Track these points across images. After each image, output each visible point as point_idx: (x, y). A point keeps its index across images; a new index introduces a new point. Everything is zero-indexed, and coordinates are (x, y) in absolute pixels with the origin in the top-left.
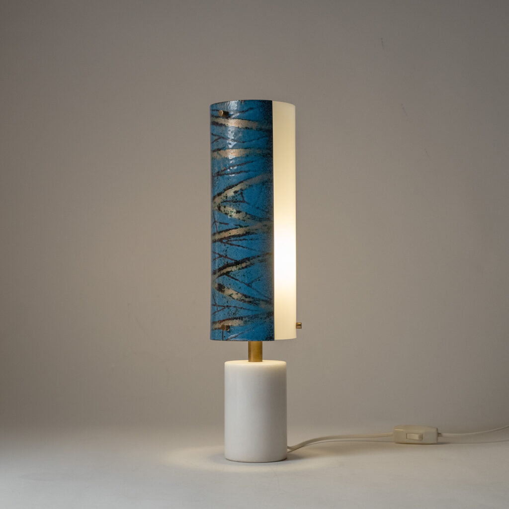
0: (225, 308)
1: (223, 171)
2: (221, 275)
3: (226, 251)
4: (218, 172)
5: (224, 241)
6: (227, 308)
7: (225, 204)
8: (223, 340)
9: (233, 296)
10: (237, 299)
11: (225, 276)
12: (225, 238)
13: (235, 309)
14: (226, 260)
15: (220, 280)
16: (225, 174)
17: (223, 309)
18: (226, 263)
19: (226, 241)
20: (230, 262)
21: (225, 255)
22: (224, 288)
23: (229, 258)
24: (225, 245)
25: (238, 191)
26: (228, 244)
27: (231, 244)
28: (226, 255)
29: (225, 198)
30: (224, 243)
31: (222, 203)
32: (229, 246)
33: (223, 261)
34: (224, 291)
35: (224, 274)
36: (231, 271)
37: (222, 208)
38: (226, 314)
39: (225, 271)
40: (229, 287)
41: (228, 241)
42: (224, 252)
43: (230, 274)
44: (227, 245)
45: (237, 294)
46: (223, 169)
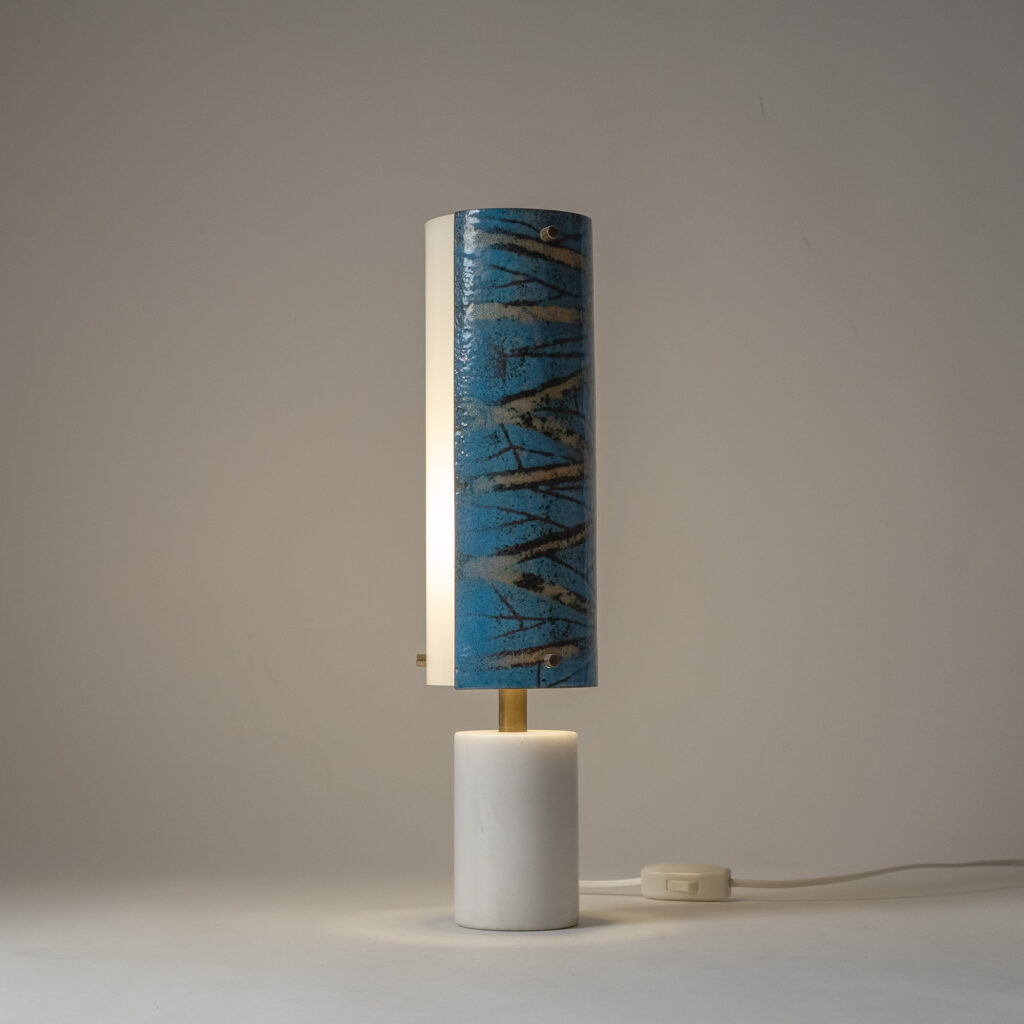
0: (545, 623)
1: (540, 347)
2: (533, 557)
3: (548, 507)
4: (527, 348)
5: (542, 488)
6: (548, 624)
7: (543, 414)
8: (539, 687)
9: (562, 599)
10: (570, 605)
11: (543, 558)
12: (544, 482)
13: (565, 624)
14: (548, 526)
15: (531, 567)
16: (545, 354)
17: (541, 624)
18: (547, 533)
19: (548, 488)
20: (555, 529)
21: (544, 517)
22: (542, 581)
23: (553, 523)
24: (544, 497)
25: (569, 391)
26: (552, 494)
27: (557, 496)
28: (548, 517)
29: (544, 403)
30: (542, 492)
31: (535, 410)
32: (554, 498)
33: (540, 528)
34: (542, 589)
35: (539, 555)
36: (558, 549)
37: (537, 423)
38: (548, 634)
39: (543, 548)
40: (554, 580)
41: (553, 488)
42: (543, 511)
43: (556, 554)
44: (549, 498)
45: (569, 594)
46: (538, 344)
